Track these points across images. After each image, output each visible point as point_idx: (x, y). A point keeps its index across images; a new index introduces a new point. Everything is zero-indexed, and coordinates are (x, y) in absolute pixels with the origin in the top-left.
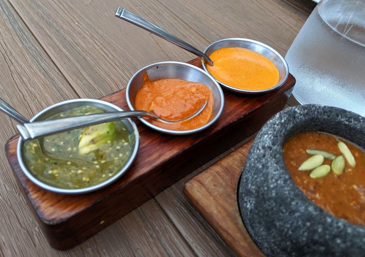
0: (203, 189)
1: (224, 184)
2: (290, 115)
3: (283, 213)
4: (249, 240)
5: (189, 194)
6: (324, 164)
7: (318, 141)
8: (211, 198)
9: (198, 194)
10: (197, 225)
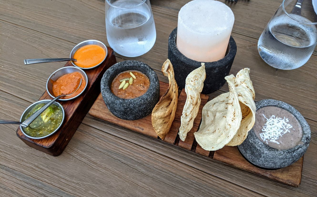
0: (95, 110)
1: (102, 105)
2: (107, 73)
3: (115, 106)
4: (116, 118)
5: (91, 114)
6: (126, 83)
7: (123, 76)
8: (99, 112)
9: (94, 113)
10: (101, 123)
